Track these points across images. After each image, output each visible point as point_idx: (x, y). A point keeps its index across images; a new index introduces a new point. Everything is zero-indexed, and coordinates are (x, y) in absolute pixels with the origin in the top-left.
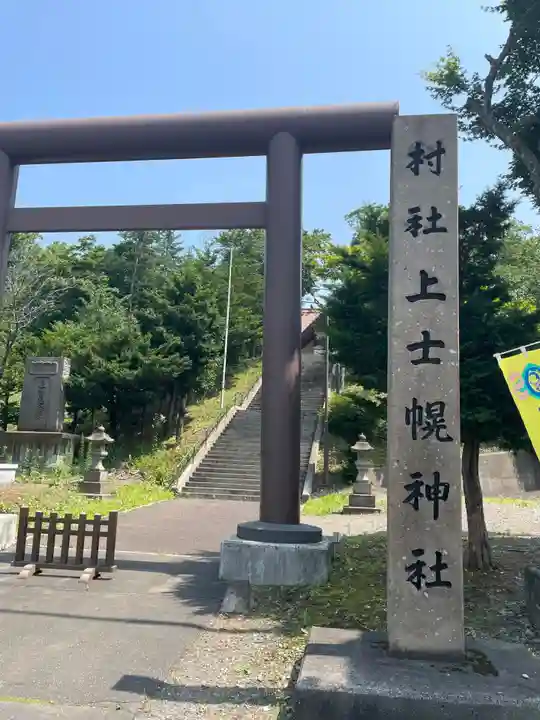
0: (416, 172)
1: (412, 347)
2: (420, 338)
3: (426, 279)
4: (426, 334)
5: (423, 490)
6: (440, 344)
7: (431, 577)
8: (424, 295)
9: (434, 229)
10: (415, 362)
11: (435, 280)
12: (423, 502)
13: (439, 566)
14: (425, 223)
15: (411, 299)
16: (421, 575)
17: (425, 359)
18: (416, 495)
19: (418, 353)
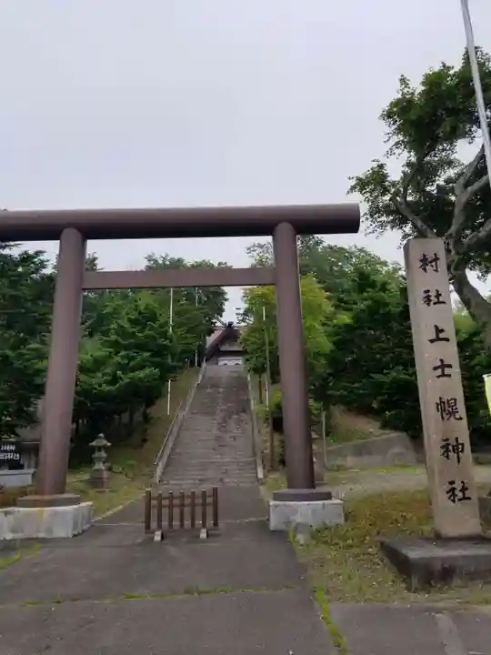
0: (425, 270)
1: (435, 369)
2: (439, 364)
3: (438, 331)
4: (442, 361)
5: (451, 448)
6: (450, 366)
7: (460, 495)
8: (438, 339)
9: (439, 302)
10: (439, 377)
11: (442, 331)
12: (451, 454)
13: (464, 490)
14: (433, 299)
15: (432, 341)
16: (454, 495)
17: (443, 375)
18: (447, 451)
19: (439, 372)
